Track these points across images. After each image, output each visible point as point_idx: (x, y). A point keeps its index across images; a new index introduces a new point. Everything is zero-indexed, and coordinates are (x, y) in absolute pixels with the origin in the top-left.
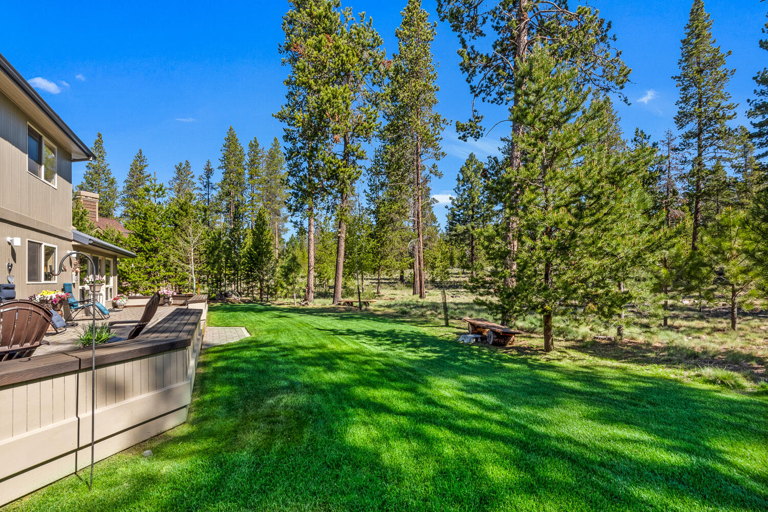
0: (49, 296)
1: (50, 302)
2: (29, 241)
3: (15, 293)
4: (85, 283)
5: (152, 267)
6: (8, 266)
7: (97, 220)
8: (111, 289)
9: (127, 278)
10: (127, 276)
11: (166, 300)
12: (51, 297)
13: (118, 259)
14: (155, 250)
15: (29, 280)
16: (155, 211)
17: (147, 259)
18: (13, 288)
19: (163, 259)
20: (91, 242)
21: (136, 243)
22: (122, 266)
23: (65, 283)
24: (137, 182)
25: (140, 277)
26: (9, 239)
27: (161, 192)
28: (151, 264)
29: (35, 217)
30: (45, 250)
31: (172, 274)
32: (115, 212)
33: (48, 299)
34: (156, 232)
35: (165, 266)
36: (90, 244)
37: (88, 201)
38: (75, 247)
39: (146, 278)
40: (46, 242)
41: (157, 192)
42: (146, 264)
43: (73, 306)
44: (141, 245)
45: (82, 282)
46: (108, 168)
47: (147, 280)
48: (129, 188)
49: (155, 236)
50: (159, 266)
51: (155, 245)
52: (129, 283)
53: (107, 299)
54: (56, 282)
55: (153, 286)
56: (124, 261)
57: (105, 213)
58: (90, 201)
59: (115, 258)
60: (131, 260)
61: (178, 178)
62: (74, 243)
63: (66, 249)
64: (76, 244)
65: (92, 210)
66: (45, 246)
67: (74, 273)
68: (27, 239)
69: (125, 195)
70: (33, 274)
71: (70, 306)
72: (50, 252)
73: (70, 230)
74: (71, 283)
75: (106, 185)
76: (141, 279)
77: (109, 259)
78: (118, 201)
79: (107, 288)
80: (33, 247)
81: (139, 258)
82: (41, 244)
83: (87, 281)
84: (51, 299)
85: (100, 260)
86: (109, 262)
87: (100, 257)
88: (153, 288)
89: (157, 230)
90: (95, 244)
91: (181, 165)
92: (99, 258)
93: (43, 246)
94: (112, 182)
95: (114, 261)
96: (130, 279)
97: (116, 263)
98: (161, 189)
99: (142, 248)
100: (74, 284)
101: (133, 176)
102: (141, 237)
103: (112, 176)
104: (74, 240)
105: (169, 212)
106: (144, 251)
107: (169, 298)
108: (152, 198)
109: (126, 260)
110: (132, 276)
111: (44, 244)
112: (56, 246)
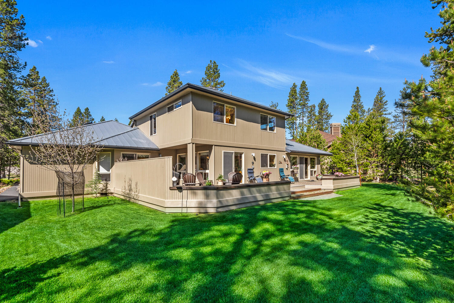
6: (252, 163)
15: (261, 167)
18: (252, 170)
26: (252, 154)
37: (335, 127)
46: (362, 105)
58: (337, 127)
63: (282, 155)
65: (337, 131)
68: (261, 153)
82: (267, 154)
101: (376, 105)
111: (269, 154)
112: (276, 154)
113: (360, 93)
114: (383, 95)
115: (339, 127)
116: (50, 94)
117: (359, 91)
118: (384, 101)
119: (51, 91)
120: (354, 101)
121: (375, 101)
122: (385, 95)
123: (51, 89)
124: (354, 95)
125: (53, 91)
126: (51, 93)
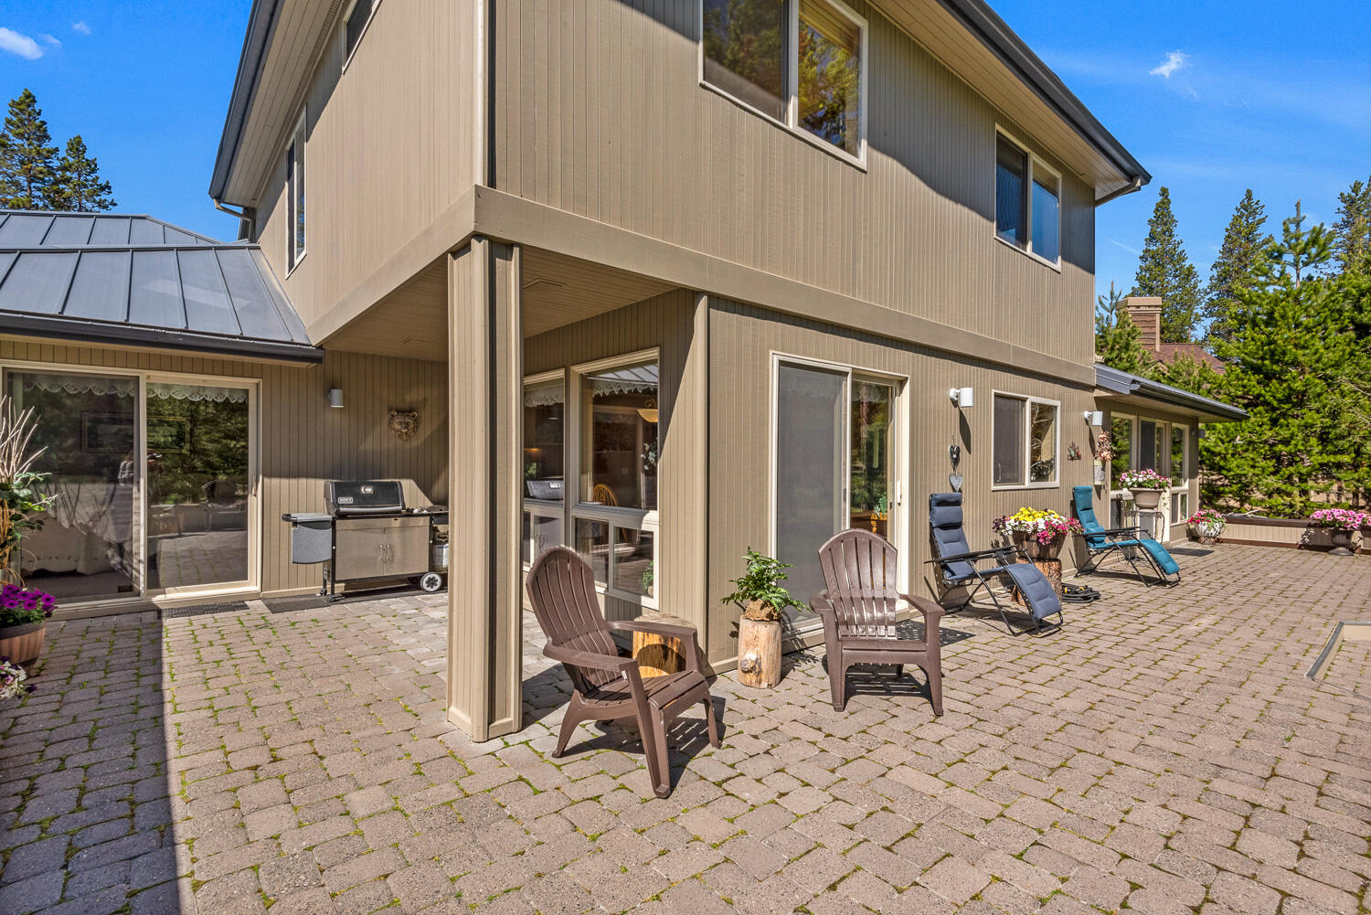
0: (1030, 522)
1: (1034, 538)
2: (997, 396)
3: (960, 514)
4: (1124, 484)
5: (1286, 442)
6: (952, 453)
7: (1158, 349)
8: (1183, 497)
9: (1223, 468)
10: (1222, 463)
11: (1341, 539)
12: (1036, 526)
13: (1201, 426)
14: (1298, 399)
15: (996, 482)
16: (1296, 300)
17: (1274, 422)
18: (958, 503)
19: (1319, 422)
20: (1136, 387)
21: (1244, 386)
22: (1210, 440)
23: (1077, 486)
24: (1240, 260)
25: (1253, 467)
26: (952, 392)
27: (1314, 251)
28: (1285, 433)
29: (1014, 342)
30: (1033, 413)
31: (1346, 458)
32: (1192, 333)
33: (1030, 531)
34: (1300, 352)
35: (1324, 438)
36: (1132, 392)
37: (1140, 315)
38: (1101, 403)
39: (1272, 469)
40: (1036, 394)
41: (1303, 251)
42: (1270, 434)
43: (1093, 542)
44: (1258, 390)
45: (1116, 483)
46: (1179, 250)
47: (1274, 474)
48: (1223, 278)
49: (1295, 363)
50: (1307, 437)
51: (1298, 385)
52: (1226, 477)
53: (1174, 518)
54: (1057, 483)
55: (1289, 488)
56: (1214, 428)
57: (1174, 334)
58: (1145, 315)
59: (1193, 422)
60: (1231, 425)
61: (1346, 224)
62: (1098, 393)
63: (1081, 409)
64: (1103, 394)
65: (1147, 330)
66: (1033, 404)
67: (1098, 463)
68: (993, 391)
69: (1213, 295)
70: (1006, 469)
71: (1087, 540)
72: (1044, 415)
73: (1090, 363)
74: (1089, 485)
75: (1174, 282)
76: (1257, 471)
77: (1181, 426)
78: (1199, 310)
79: (1174, 495)
80: (1007, 407)
81: (1253, 419)
82: (1024, 400)
83: (1127, 480)
84: (1035, 531)
85: (1159, 429)
86: (1180, 432)
87: (1159, 423)
88: (1289, 495)
89: (1304, 347)
90: (1144, 392)
91: (1356, 188)
92: (1158, 425)
93: (1028, 404)
94: (1190, 273)
95: (1191, 430)
96: (1229, 470)
97: (1196, 434)
98: (1314, 242)
99: (1259, 395)
100: (1098, 489)
101: (1231, 251)
102: (1257, 370)
103: (1187, 264)
104: (1098, 387)
105: (1339, 296)
106: (1265, 403)
107: (1348, 534)
108: (1290, 271)
109: (1219, 426)
110: (1233, 463)
111: (1031, 399)
112: (1057, 403)
113: (1172, 207)
114: (1258, 217)
115: (1153, 315)
116: (97, 199)
117: (1169, 202)
118: (1263, 238)
119: (102, 189)
120: (1152, 238)
121: (1229, 237)
122: (1263, 216)
123: (102, 181)
124: (1152, 216)
125: (110, 188)
126: (104, 196)
